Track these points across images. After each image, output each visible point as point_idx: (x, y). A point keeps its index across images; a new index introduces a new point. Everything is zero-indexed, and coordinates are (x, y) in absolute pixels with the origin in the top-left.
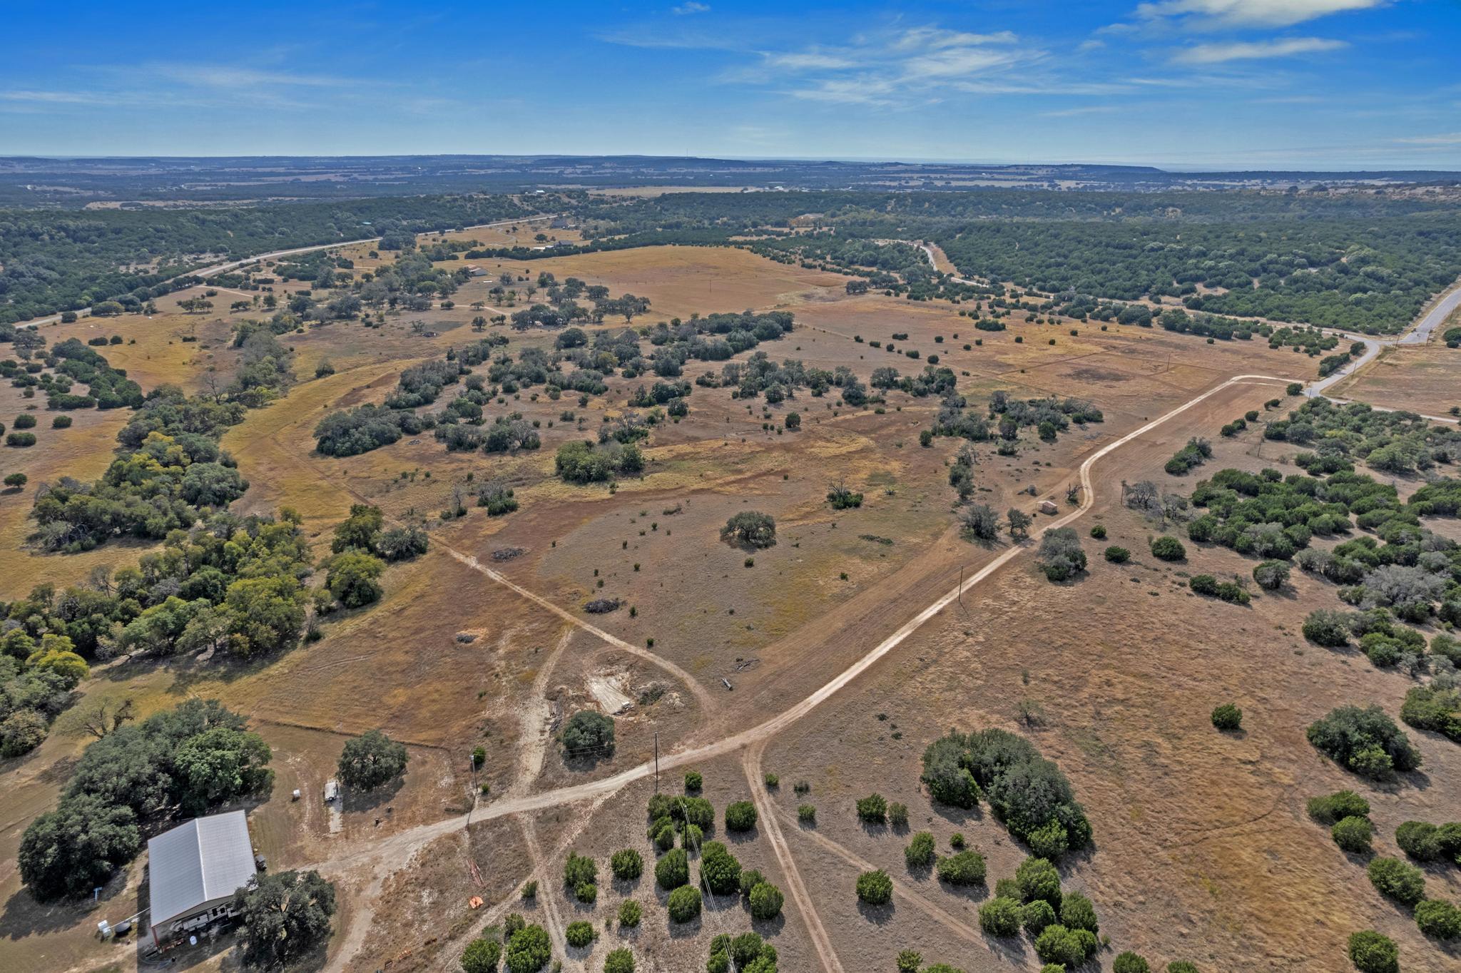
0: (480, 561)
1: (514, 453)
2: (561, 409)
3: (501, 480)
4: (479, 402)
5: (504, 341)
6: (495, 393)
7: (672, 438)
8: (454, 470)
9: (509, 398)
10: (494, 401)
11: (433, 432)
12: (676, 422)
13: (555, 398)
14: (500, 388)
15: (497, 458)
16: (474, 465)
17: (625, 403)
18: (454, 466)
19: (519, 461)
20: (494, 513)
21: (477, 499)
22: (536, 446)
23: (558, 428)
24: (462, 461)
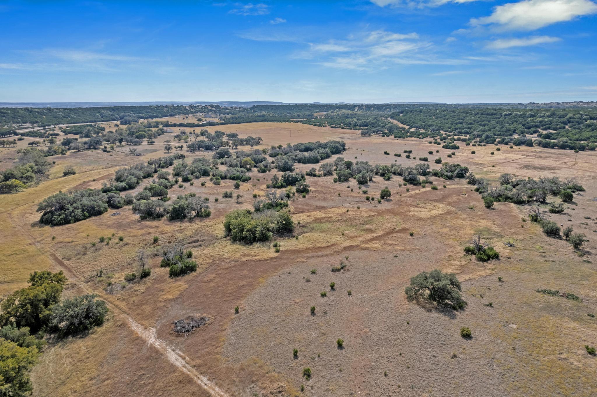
0: (160, 335)
1: (191, 220)
2: (223, 191)
3: (181, 242)
4: (166, 187)
5: (183, 157)
6: (177, 182)
7: (307, 208)
8: (143, 235)
9: (187, 185)
10: (176, 187)
11: (131, 207)
12: (304, 197)
13: (217, 184)
14: (180, 179)
15: (178, 224)
16: (160, 230)
17: (265, 186)
18: (143, 231)
19: (195, 226)
20: (174, 274)
21: (160, 259)
22: (208, 215)
23: (222, 203)
24: (151, 227)
